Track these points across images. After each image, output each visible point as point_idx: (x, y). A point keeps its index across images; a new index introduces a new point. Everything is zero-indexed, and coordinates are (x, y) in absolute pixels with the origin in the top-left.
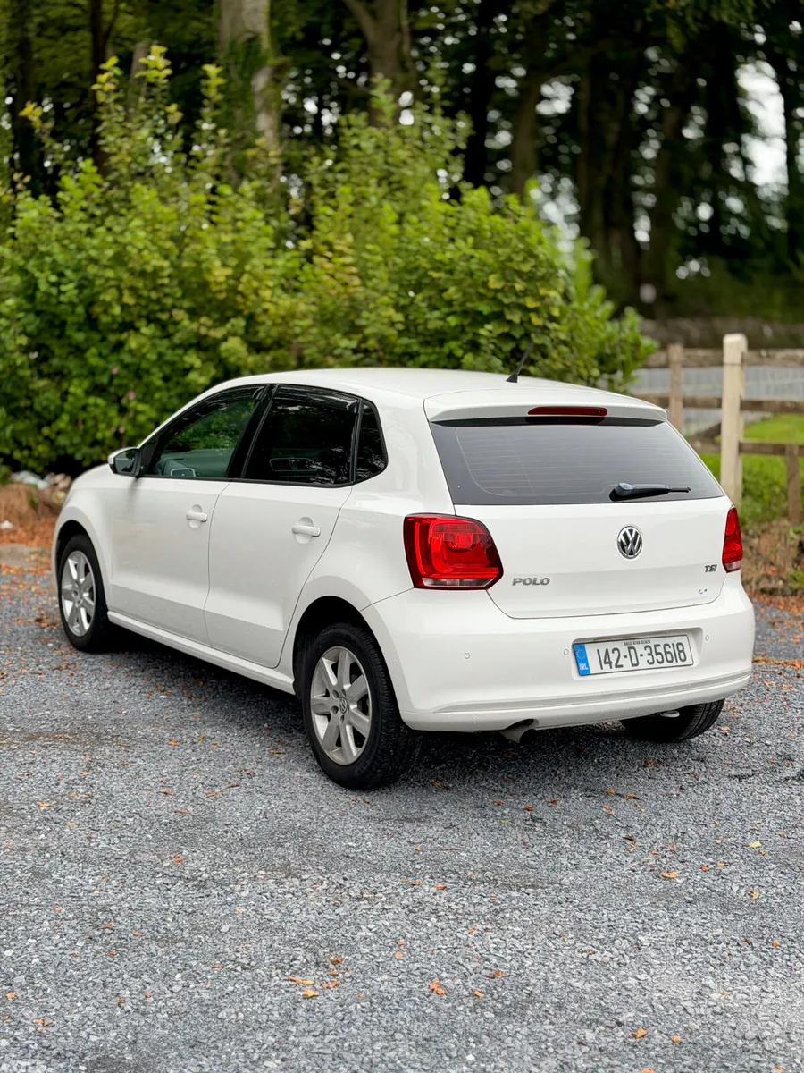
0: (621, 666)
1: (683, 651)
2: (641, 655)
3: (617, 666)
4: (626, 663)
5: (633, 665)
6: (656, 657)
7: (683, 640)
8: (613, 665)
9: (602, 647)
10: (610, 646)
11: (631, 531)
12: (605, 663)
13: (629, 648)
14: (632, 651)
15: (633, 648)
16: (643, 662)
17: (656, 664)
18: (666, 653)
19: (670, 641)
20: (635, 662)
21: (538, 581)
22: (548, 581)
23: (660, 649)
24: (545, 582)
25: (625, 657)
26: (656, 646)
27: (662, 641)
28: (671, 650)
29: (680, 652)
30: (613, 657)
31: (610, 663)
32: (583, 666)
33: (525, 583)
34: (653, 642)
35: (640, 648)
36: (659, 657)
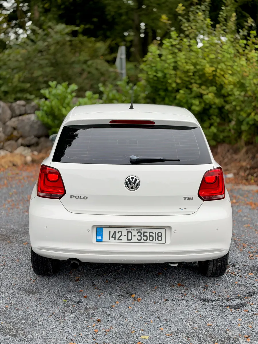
0: (121, 240)
1: (161, 236)
2: (135, 236)
3: (118, 239)
4: (124, 239)
5: (128, 240)
6: (143, 238)
7: (163, 231)
8: (117, 239)
9: (112, 230)
10: (117, 230)
11: (132, 178)
12: (112, 237)
13: (128, 232)
14: (130, 234)
15: (131, 232)
16: (134, 239)
17: (142, 241)
18: (150, 236)
19: (154, 231)
20: (130, 238)
21: (82, 197)
22: (87, 198)
23: (147, 234)
24: (85, 198)
25: (125, 236)
26: (144, 232)
27: (149, 231)
28: (154, 235)
29: (158, 236)
30: (118, 235)
31: (115, 238)
32: (99, 238)
33: (76, 198)
34: (143, 231)
35: (135, 232)
36: (145, 238)
